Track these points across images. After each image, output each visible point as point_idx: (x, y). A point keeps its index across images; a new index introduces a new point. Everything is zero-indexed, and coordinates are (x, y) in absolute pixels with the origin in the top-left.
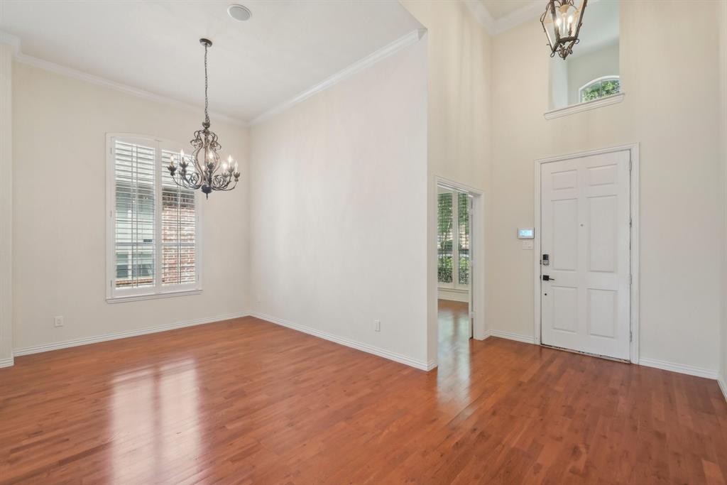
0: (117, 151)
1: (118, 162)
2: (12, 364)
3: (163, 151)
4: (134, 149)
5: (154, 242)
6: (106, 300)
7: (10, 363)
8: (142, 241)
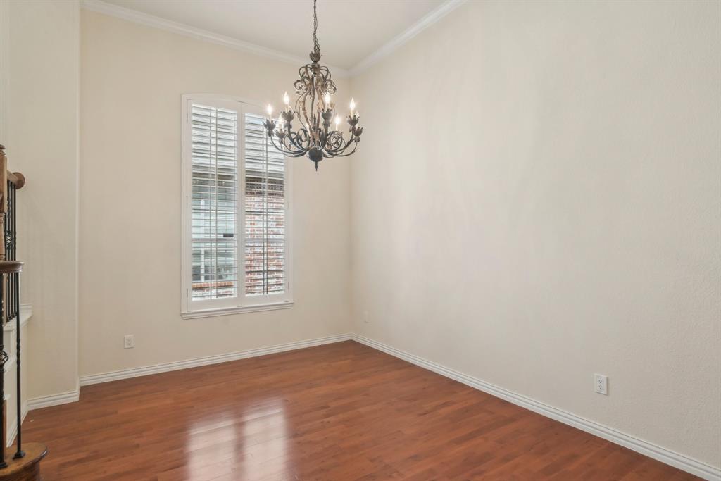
0: (194, 118)
1: (194, 132)
2: (76, 399)
3: (246, 115)
4: (214, 114)
5: (235, 237)
6: (181, 315)
7: (73, 396)
8: (221, 236)
